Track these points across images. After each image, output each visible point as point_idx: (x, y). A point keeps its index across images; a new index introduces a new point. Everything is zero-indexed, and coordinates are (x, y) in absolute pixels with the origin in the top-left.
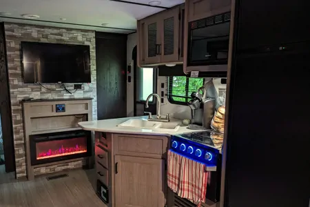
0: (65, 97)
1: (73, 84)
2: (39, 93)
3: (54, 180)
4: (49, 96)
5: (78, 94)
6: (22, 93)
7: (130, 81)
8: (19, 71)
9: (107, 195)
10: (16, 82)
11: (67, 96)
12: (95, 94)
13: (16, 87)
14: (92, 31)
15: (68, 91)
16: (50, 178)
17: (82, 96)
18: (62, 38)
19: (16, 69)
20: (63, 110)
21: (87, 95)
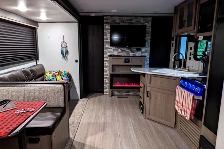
0: (131, 55)
1: (136, 47)
2: (117, 52)
3: (120, 99)
4: (122, 54)
5: (139, 53)
6: (109, 52)
7: (173, 46)
8: (109, 41)
9: (143, 109)
10: (107, 46)
11: (132, 54)
12: (149, 54)
13: (107, 48)
14: (150, 16)
15: (133, 52)
16: (119, 98)
17: (140, 55)
18: (132, 22)
19: (107, 39)
20: (129, 61)
21: (144, 54)
